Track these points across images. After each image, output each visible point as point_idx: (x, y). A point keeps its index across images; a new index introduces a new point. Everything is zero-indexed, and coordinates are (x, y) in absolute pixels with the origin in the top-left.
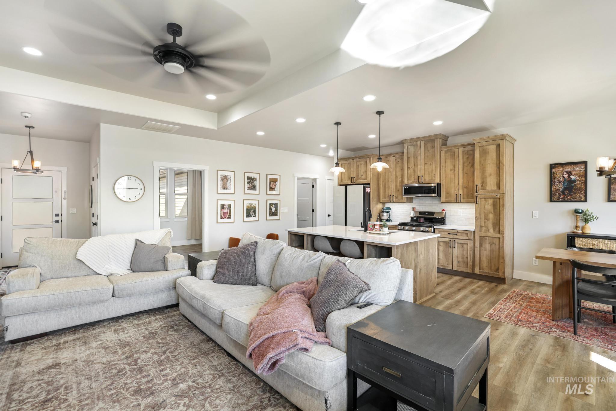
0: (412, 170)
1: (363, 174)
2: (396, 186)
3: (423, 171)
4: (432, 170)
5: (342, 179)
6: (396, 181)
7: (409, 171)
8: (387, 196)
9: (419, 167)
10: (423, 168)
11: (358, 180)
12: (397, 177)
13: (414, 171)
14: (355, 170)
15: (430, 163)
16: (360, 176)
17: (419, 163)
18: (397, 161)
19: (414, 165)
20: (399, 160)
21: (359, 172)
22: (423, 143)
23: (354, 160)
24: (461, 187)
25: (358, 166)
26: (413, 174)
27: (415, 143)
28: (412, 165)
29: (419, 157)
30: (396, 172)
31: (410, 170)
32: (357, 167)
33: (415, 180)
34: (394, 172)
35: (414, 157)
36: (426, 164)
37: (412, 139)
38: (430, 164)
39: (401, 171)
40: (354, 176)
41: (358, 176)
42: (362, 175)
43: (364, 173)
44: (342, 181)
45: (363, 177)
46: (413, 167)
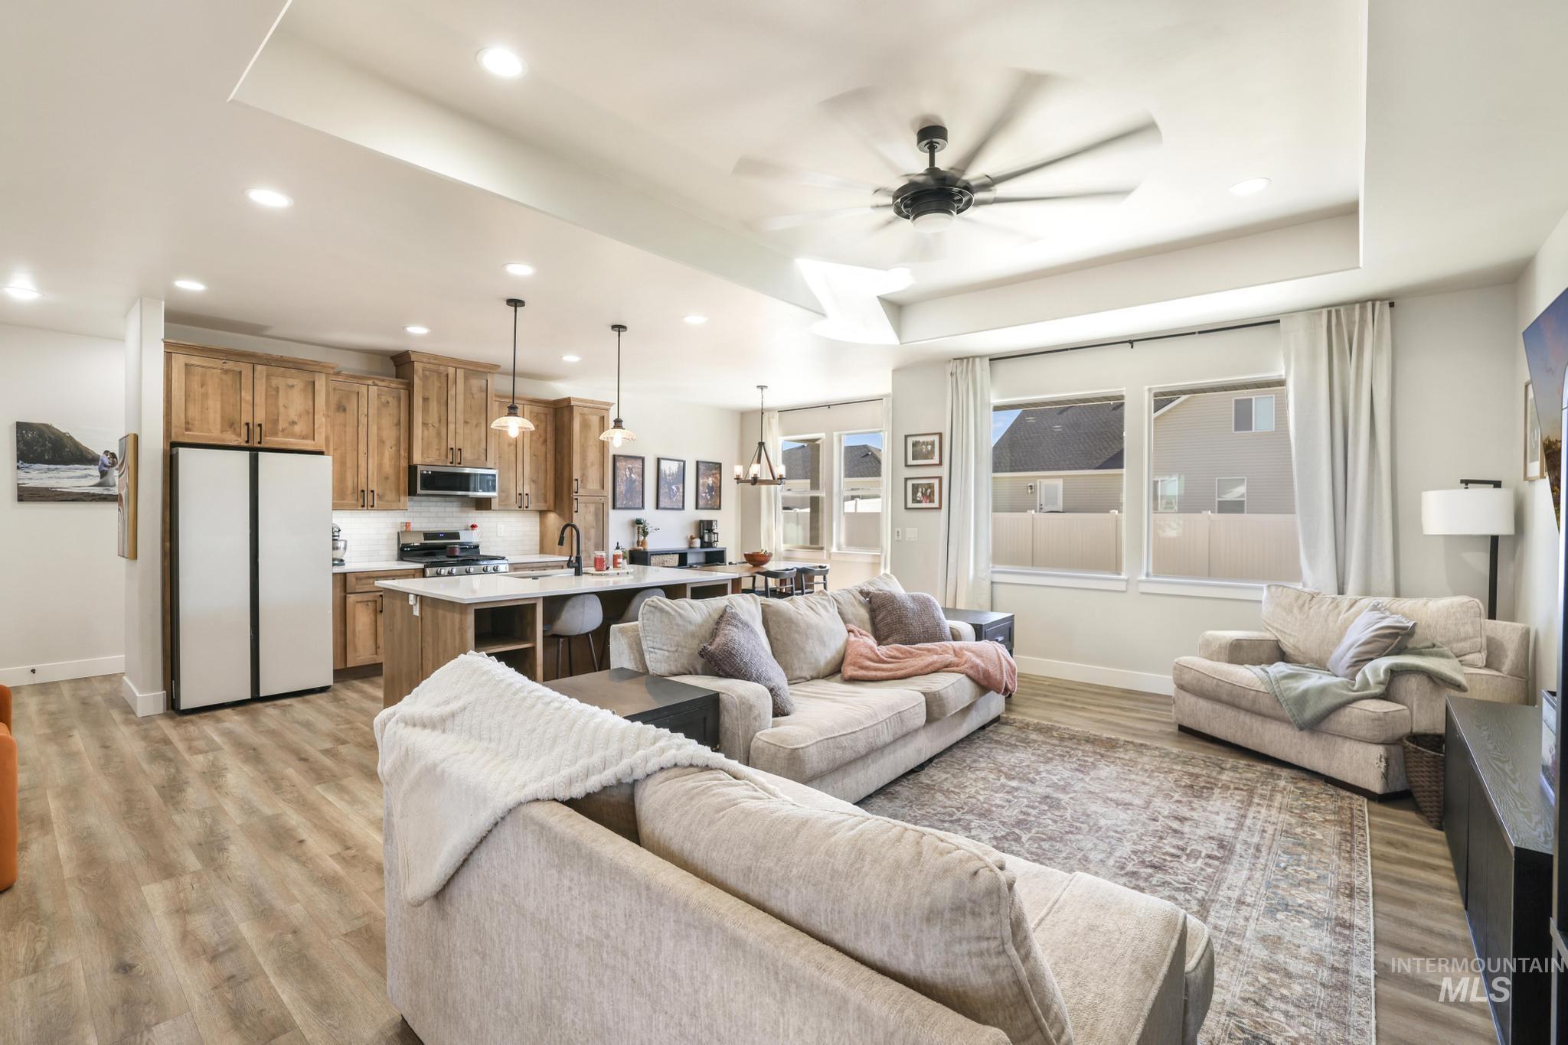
0: (432, 431)
1: (296, 420)
2: (380, 466)
3: (460, 438)
4: (480, 440)
5: (187, 423)
6: (381, 454)
7: (426, 432)
8: (349, 491)
9: (452, 427)
10: (460, 431)
11: (275, 433)
12: (383, 442)
13: (439, 434)
14: (260, 399)
15: (474, 422)
16: (282, 425)
17: (451, 418)
18: (383, 399)
19: (440, 421)
20: (390, 399)
21: (282, 409)
22: (460, 373)
23: (259, 368)
24: (527, 481)
25: (277, 390)
26: (435, 441)
27: (442, 368)
28: (433, 419)
29: (451, 403)
30: (379, 428)
31: (428, 430)
32: (273, 394)
33: (440, 455)
34: (376, 427)
35: (439, 402)
36: (466, 422)
37: (436, 357)
38: (475, 424)
39: (394, 428)
40: (260, 417)
41: (276, 422)
42: (294, 423)
43: (300, 416)
44: (187, 429)
45: (297, 429)
46: (437, 425)
